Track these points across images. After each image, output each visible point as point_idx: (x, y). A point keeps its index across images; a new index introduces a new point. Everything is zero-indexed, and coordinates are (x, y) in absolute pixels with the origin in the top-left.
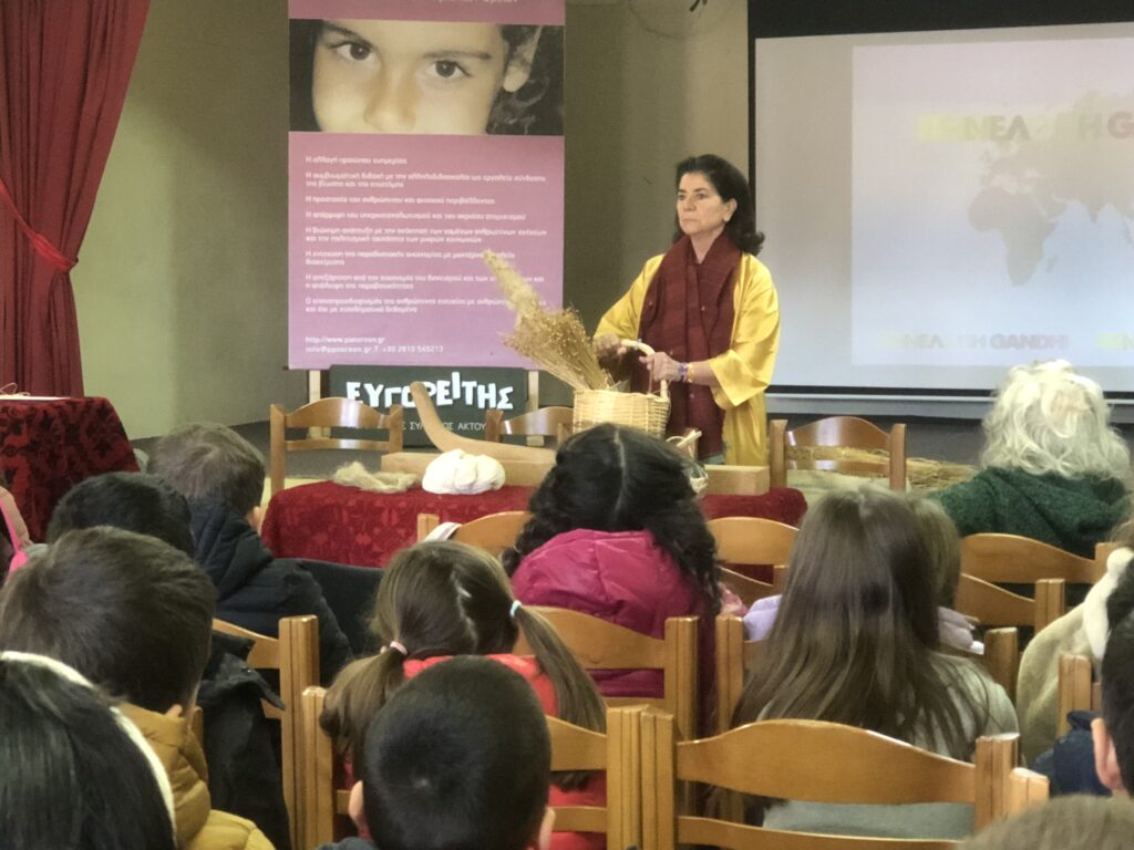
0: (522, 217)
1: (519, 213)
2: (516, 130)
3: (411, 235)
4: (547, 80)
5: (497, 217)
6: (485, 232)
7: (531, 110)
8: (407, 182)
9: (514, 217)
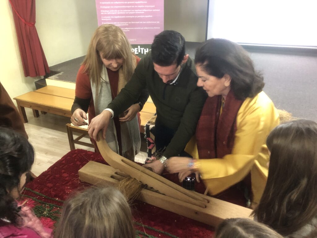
0: (154, 6)
3: (127, 12)
5: (148, 6)
6: (145, 10)
9: (152, 6)
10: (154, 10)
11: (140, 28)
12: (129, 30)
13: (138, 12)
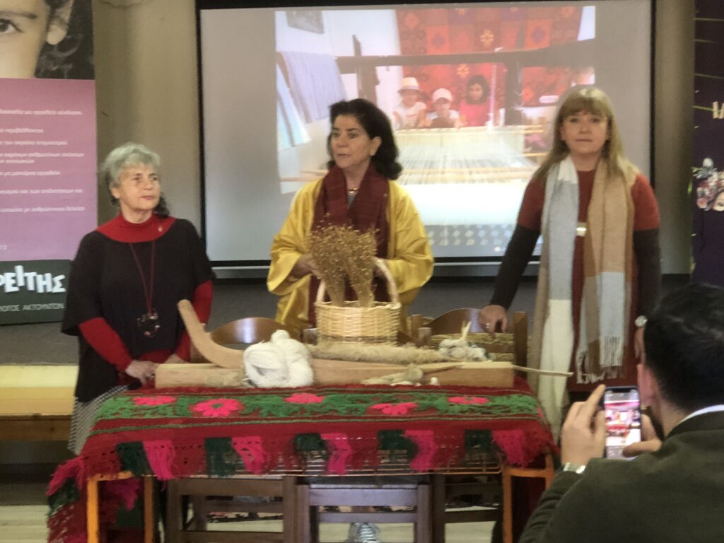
0: (64, 143)
1: (63, 140)
2: (58, 75)
4: (80, 36)
5: (45, 143)
6: (37, 155)
7: (68, 60)
9: (58, 143)
10: (65, 155)
11: (20, 210)
13: (14, 158)
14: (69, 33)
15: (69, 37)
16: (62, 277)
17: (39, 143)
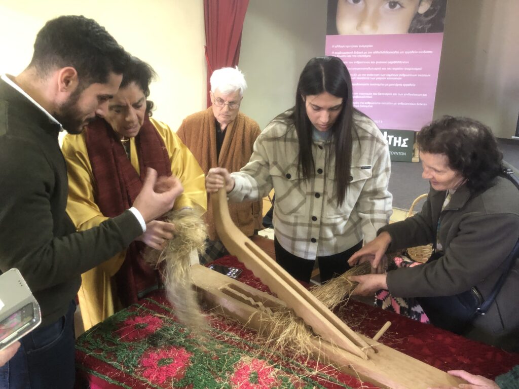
0: (420, 69)
1: (419, 67)
2: (421, 31)
3: (373, 77)
4: (439, 7)
5: (409, 69)
6: (404, 75)
7: (430, 22)
8: (372, 55)
10: (419, 75)
11: (392, 104)
12: (372, 106)
13: (391, 77)
14: (431, 6)
15: (432, 8)
16: (407, 139)
17: (406, 69)
